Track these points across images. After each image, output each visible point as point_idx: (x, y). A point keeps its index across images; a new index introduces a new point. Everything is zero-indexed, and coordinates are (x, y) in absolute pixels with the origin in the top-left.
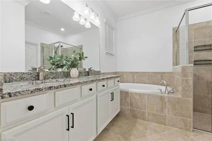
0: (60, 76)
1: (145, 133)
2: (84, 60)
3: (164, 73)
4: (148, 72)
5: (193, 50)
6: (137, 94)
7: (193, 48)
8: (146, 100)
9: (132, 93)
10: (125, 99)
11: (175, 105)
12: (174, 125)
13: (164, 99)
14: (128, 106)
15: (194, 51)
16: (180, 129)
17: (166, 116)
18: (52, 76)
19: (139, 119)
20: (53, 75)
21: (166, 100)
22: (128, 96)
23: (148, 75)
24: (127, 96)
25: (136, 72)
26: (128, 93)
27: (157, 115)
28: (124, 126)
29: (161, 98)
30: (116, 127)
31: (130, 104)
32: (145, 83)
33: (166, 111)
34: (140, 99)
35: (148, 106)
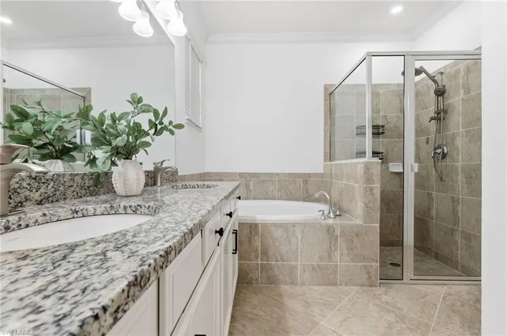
0: (69, 192)
1: (311, 315)
2: (172, 133)
3: (309, 175)
4: (278, 174)
5: (355, 133)
6: (277, 225)
7: (355, 130)
8: (297, 237)
9: (265, 225)
10: (250, 241)
11: (352, 240)
12: (350, 282)
13: (334, 231)
14: (257, 258)
15: (357, 134)
16: (361, 286)
17: (336, 265)
18: (38, 194)
19: (282, 286)
20: (42, 190)
21: (338, 232)
22: (257, 234)
23: (279, 181)
24: (253, 233)
25: (254, 174)
26: (256, 225)
27: (320, 268)
28: (261, 313)
29: (328, 230)
30: (244, 322)
31: (262, 251)
32: (274, 198)
33: (337, 254)
34: (285, 236)
35: (301, 252)
